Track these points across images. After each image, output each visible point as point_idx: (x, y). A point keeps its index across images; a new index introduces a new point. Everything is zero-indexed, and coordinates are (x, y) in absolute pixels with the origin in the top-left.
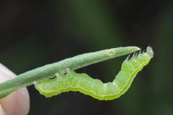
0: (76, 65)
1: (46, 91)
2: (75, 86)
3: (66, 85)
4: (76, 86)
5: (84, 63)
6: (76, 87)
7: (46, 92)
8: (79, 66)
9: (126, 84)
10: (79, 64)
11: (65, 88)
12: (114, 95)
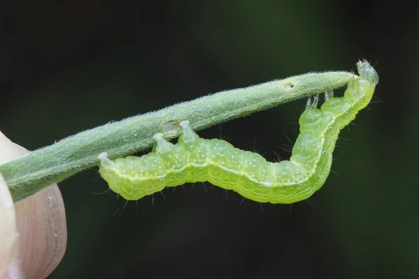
0: (204, 113)
1: (134, 176)
2: (202, 163)
3: (181, 162)
4: (205, 162)
5: (224, 111)
6: (205, 165)
7: (132, 179)
8: (211, 117)
9: (320, 154)
10: (211, 112)
11: (179, 168)
12: (293, 183)
